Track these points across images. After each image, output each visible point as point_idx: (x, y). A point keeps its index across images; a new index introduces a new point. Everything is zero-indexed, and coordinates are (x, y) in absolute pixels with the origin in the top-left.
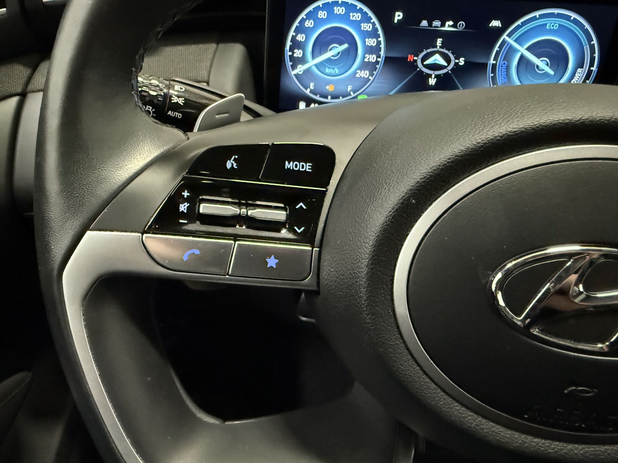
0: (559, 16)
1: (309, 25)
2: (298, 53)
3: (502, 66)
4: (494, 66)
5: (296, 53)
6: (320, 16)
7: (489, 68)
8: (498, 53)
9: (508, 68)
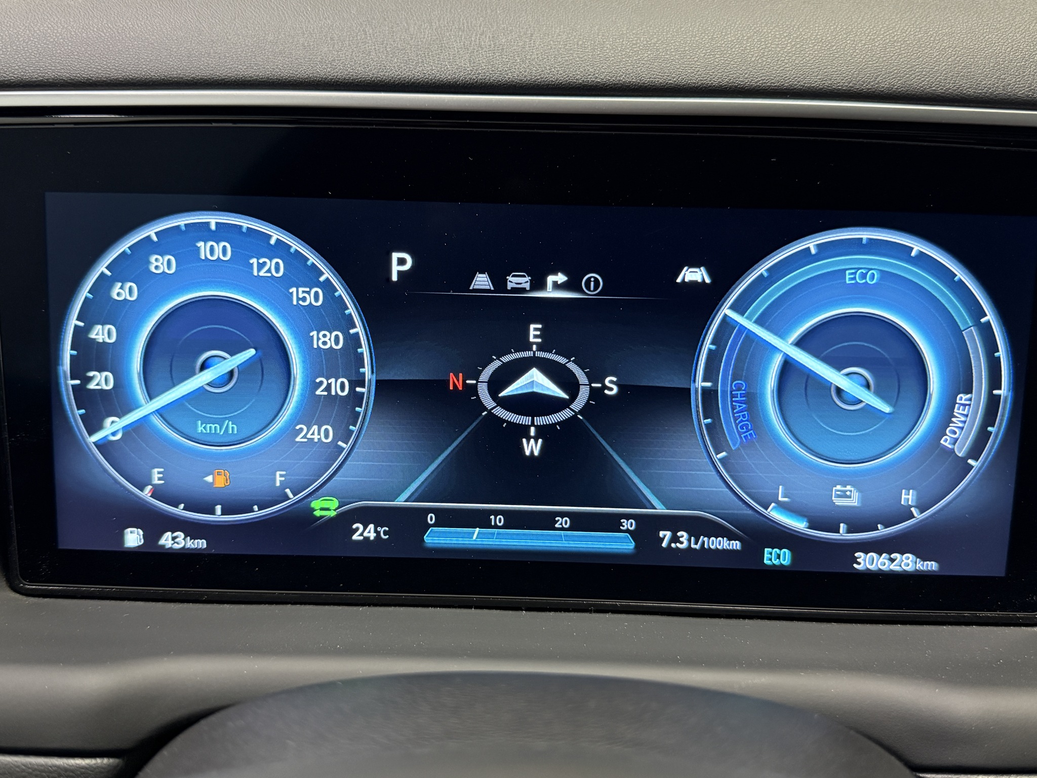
0: (874, 246)
1: (125, 295)
2: (100, 381)
3: (732, 396)
4: (709, 396)
5: (95, 382)
6: (157, 267)
7: (696, 402)
8: (714, 359)
9: (752, 400)
